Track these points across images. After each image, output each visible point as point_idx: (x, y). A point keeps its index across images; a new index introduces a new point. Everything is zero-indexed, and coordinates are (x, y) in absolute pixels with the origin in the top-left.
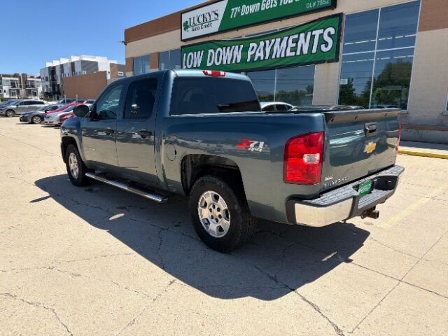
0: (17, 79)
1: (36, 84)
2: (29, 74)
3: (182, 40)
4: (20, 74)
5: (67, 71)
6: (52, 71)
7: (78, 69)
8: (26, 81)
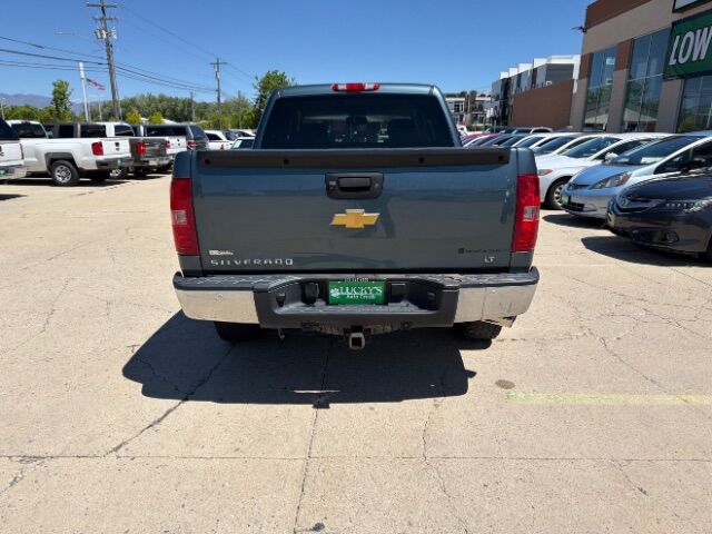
0: (463, 99)
1: (485, 105)
2: (480, 92)
3: (674, 11)
4: (468, 93)
5: (525, 84)
6: (507, 83)
7: (540, 79)
8: (474, 101)
